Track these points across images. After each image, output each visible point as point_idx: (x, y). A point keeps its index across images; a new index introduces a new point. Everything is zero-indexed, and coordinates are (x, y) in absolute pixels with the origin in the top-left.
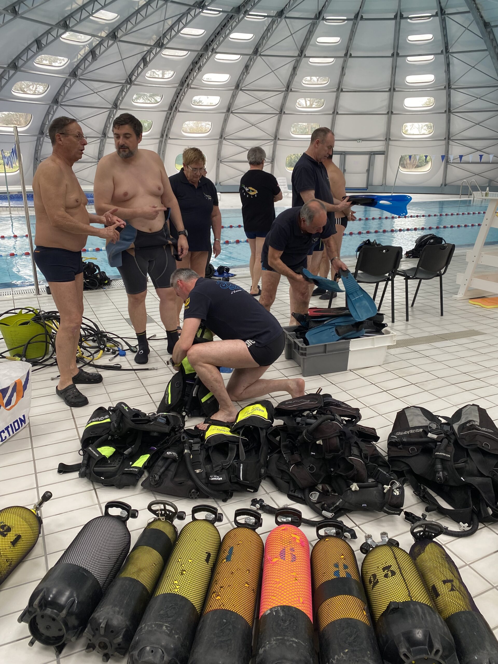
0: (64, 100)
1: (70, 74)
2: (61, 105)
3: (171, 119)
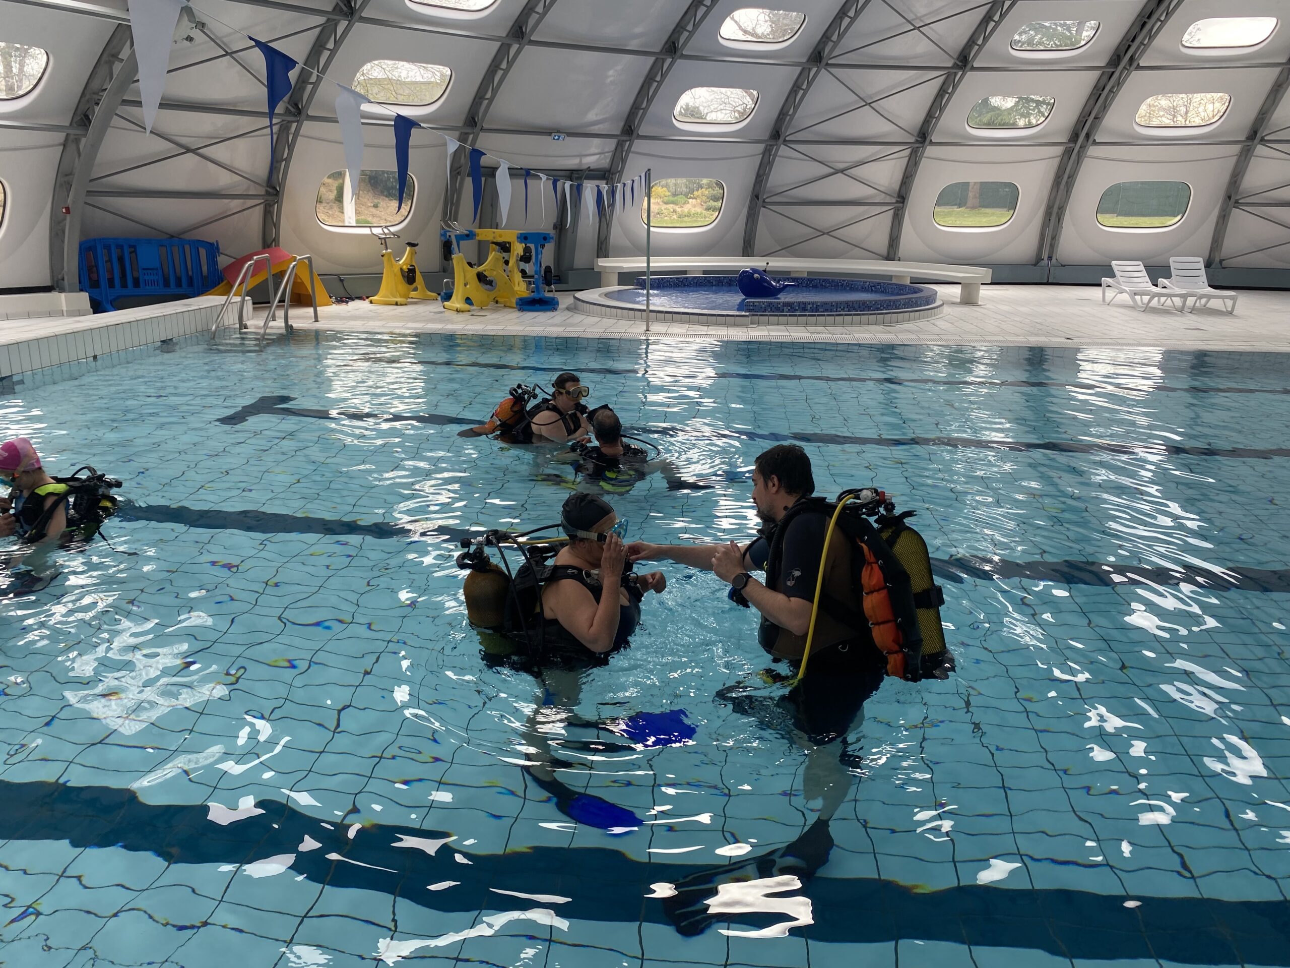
0: (835, 54)
2: (827, 64)
3: (1111, 91)
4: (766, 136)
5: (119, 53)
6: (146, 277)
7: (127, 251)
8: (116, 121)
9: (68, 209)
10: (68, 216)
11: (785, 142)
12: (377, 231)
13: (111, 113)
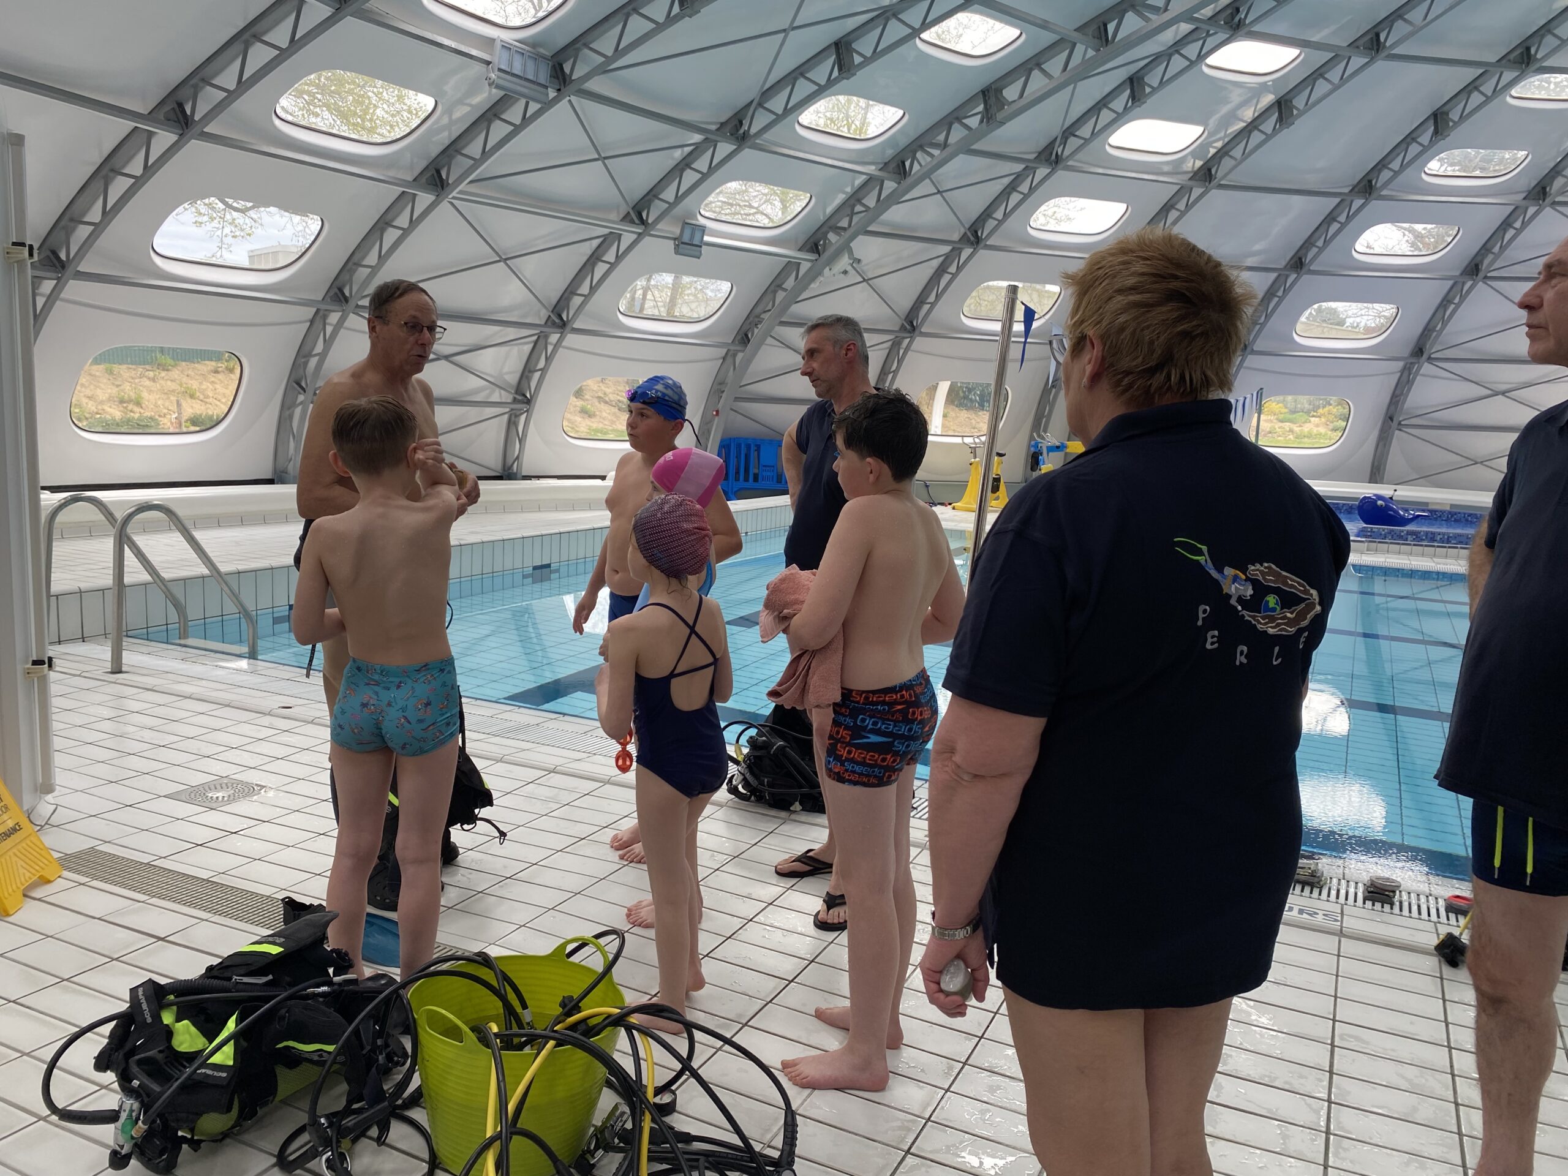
0: (1496, 266)
1: (1530, 192)
2: (1486, 277)
4: (1406, 352)
5: (783, 283)
6: (764, 474)
7: (753, 448)
8: (769, 340)
9: (717, 412)
10: (717, 418)
11: (1429, 359)
12: (968, 440)
13: (768, 333)
